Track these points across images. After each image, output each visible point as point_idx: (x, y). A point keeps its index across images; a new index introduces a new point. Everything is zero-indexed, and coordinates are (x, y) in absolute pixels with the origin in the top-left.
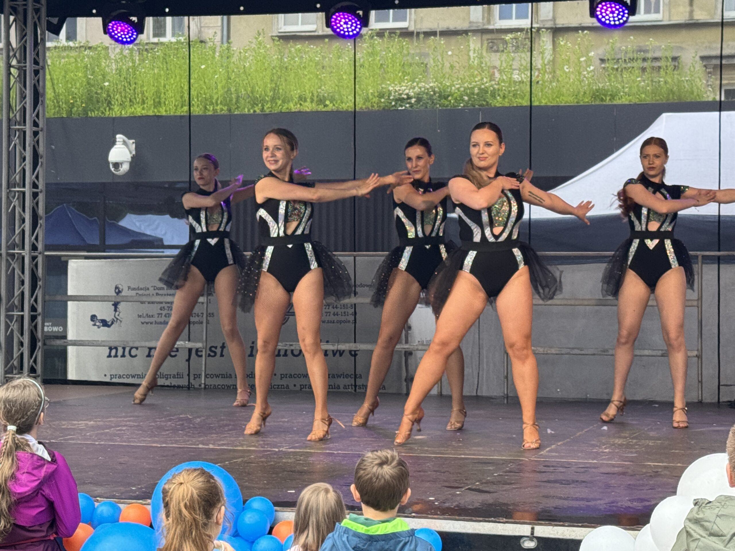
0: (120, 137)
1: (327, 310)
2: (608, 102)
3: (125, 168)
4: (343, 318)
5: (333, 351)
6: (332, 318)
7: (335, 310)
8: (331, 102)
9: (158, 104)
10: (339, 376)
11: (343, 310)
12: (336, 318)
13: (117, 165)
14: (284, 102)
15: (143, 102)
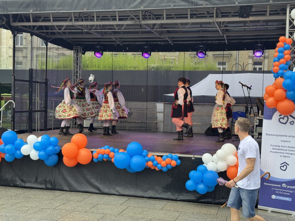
0: (91, 75)
1: (139, 114)
2: (197, 70)
3: (92, 81)
4: (143, 115)
8: (137, 68)
9: (99, 67)
10: (142, 127)
12: (141, 115)
13: (91, 81)
14: (127, 68)
15: (95, 67)
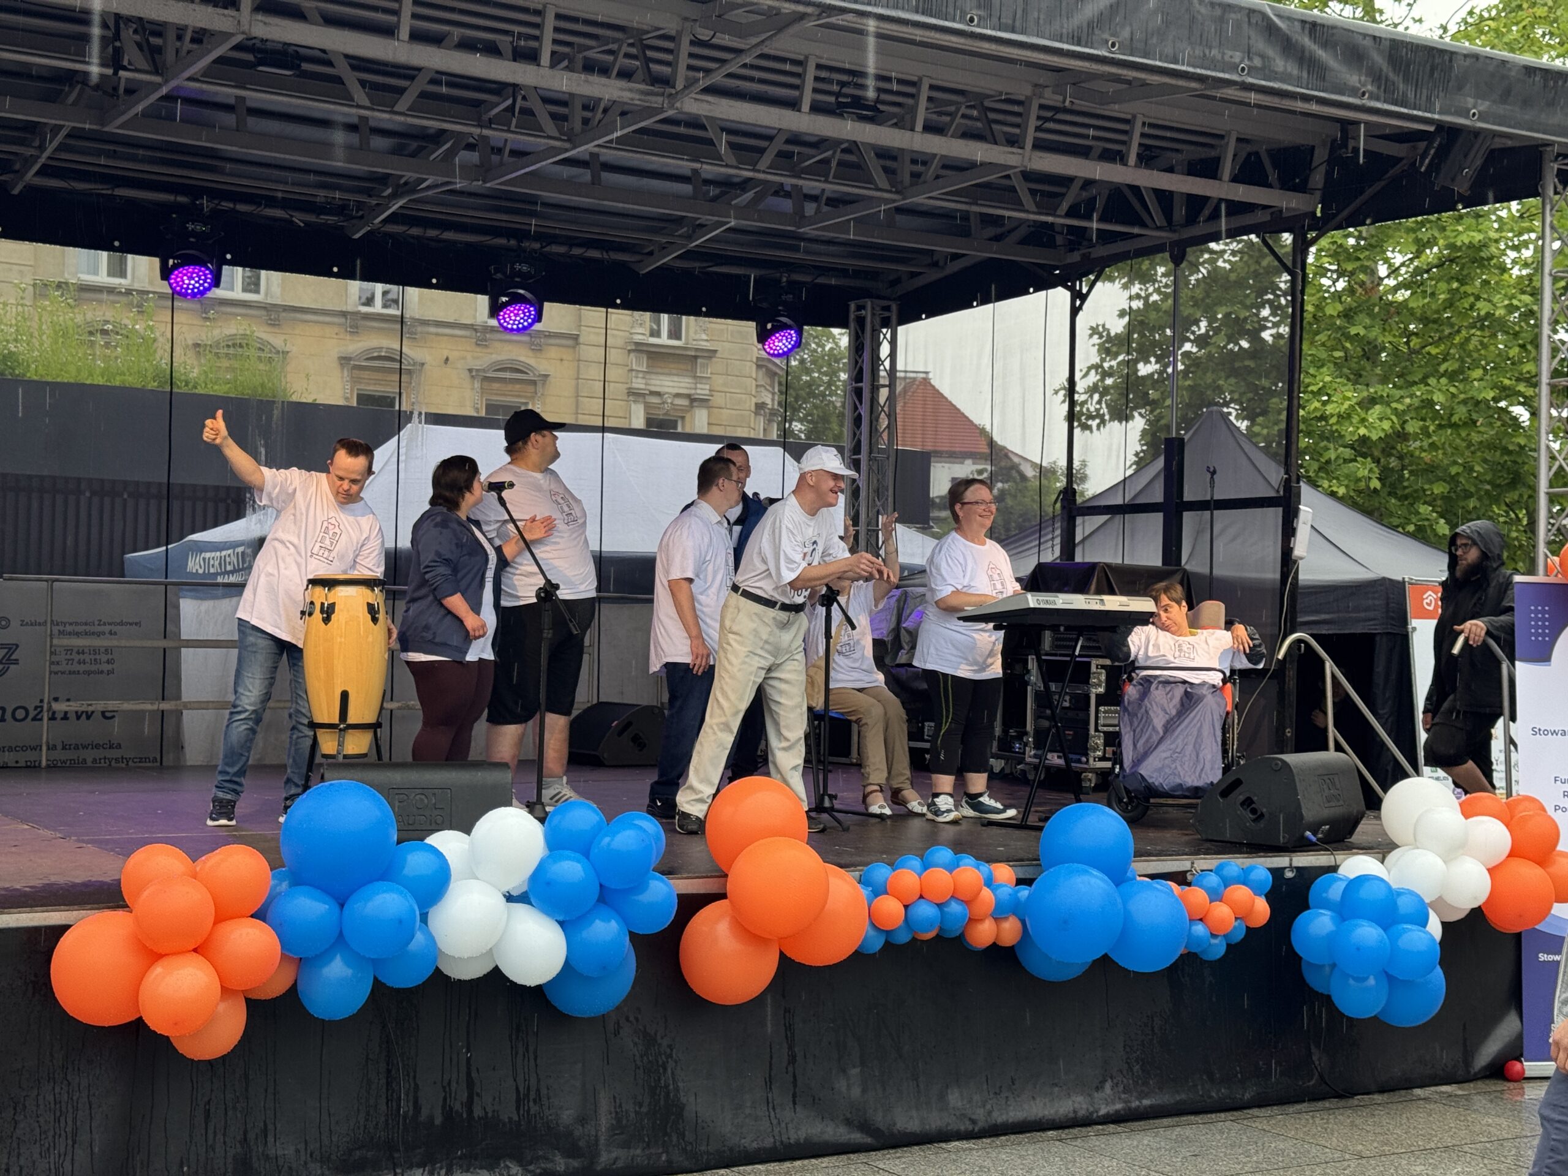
1: (68, 657)
4: (94, 668)
5: (77, 712)
6: (76, 667)
7: (81, 657)
10: (85, 747)
11: (92, 657)
12: (82, 668)
